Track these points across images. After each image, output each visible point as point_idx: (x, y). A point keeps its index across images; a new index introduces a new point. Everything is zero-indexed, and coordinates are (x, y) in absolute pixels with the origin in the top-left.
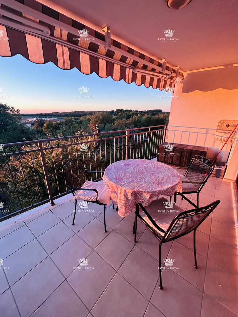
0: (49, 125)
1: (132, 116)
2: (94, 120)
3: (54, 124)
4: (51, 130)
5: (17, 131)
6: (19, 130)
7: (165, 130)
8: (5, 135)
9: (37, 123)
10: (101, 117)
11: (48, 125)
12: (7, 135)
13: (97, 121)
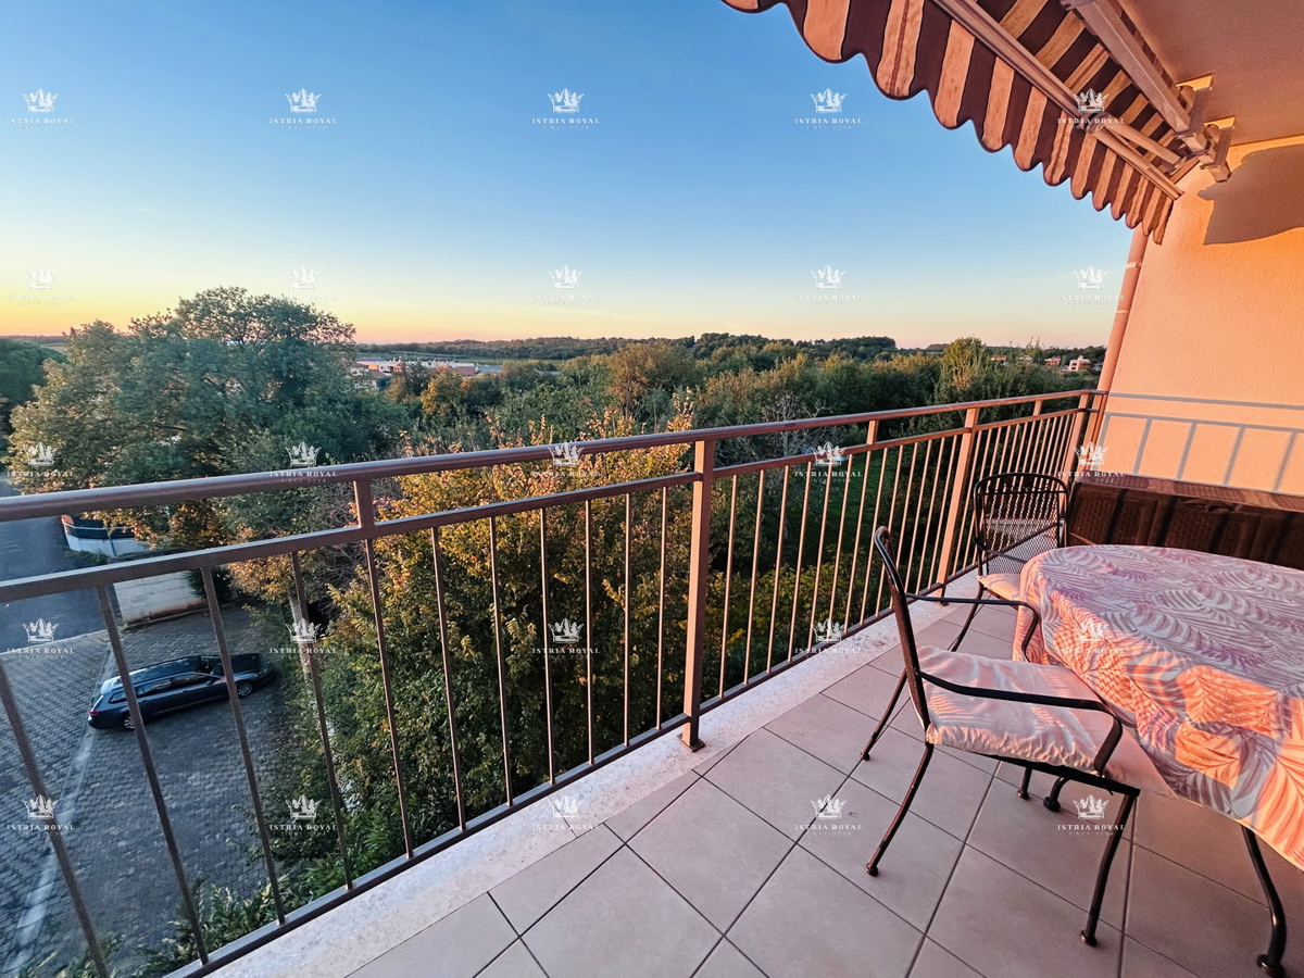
0: (445, 386)
1: (781, 362)
2: (621, 371)
3: (463, 385)
4: (452, 406)
5: (339, 406)
6: (346, 402)
7: (1080, 416)
8: (296, 420)
9: (402, 380)
10: (650, 364)
11: (441, 388)
12: (304, 418)
13: (634, 378)
